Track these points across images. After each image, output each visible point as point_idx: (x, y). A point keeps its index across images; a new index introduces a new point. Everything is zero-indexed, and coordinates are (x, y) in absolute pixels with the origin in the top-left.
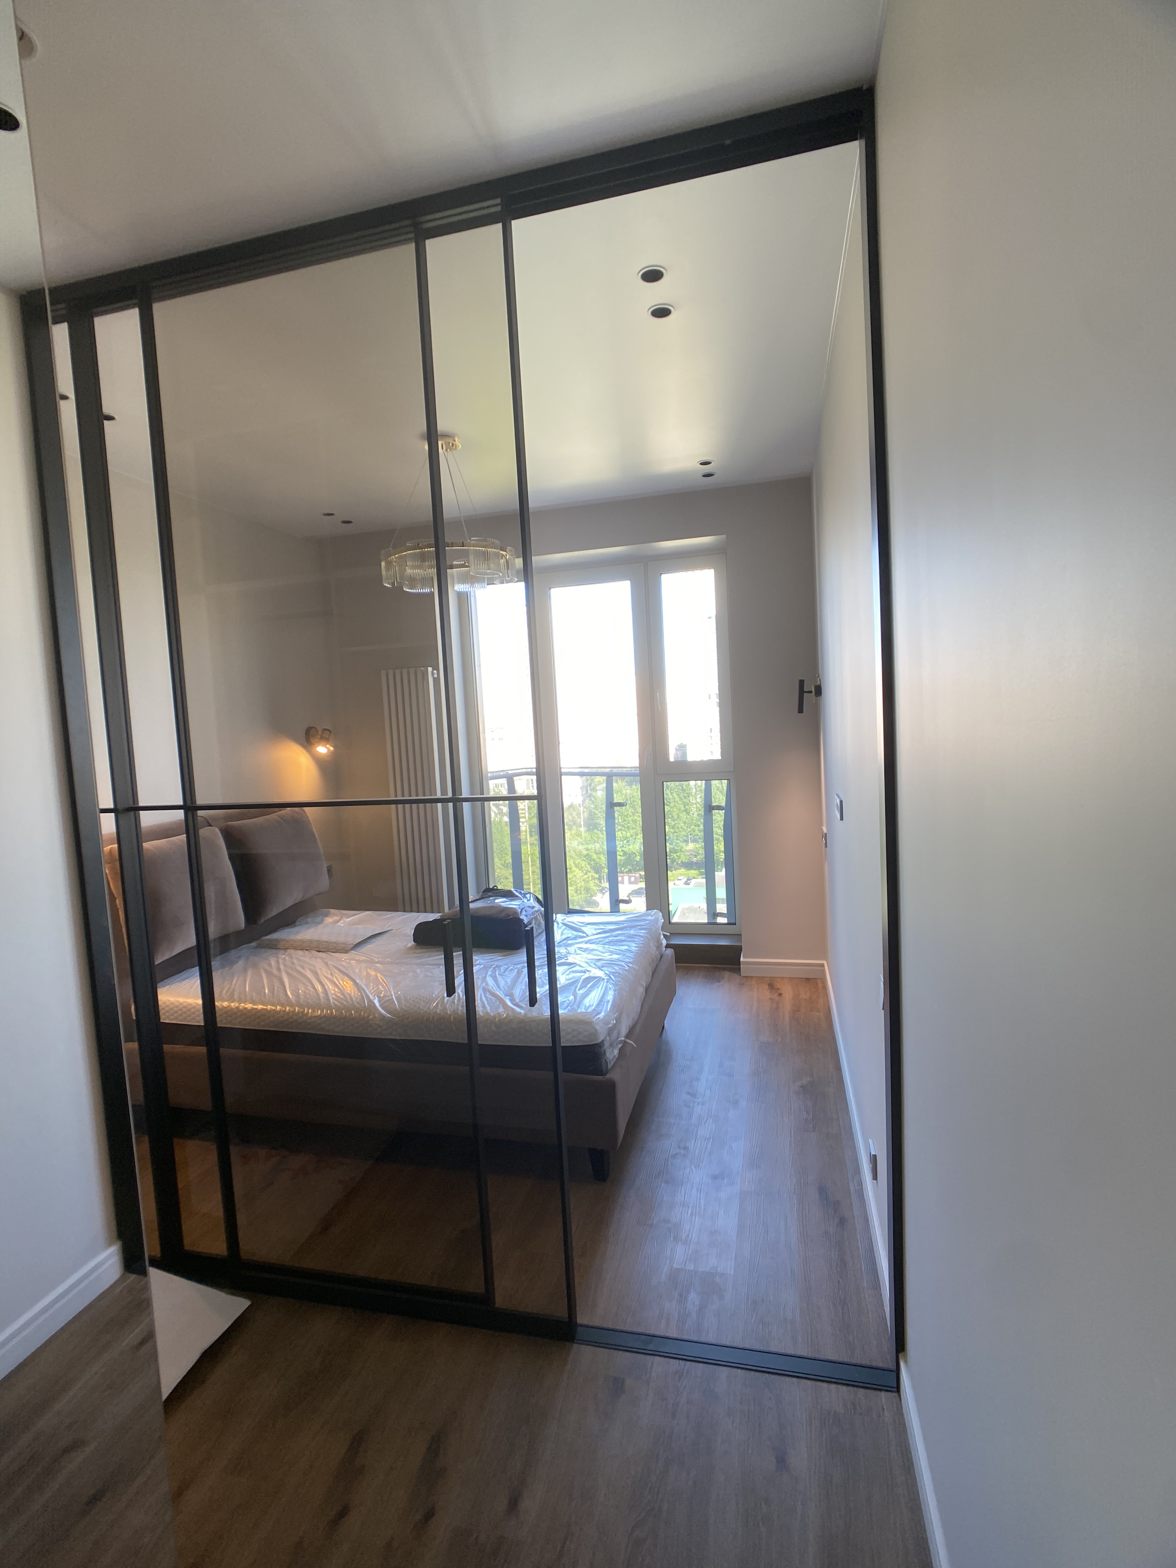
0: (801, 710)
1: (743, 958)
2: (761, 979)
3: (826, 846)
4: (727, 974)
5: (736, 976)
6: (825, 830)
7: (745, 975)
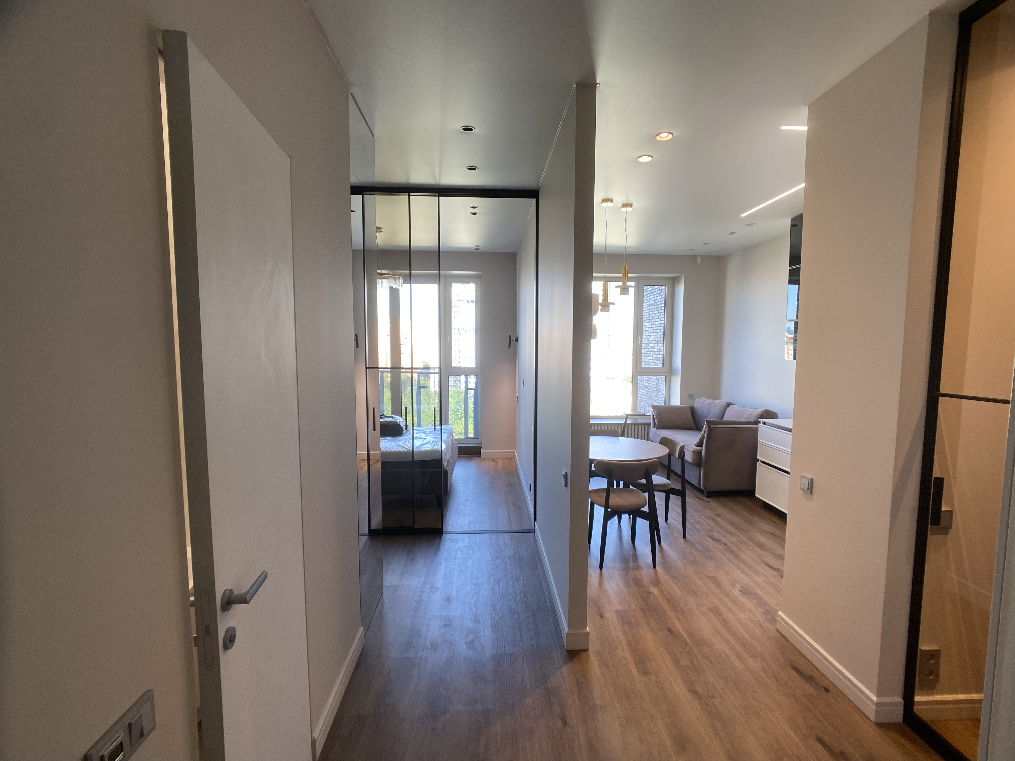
0: (509, 347)
1: (482, 450)
2: (489, 459)
3: (517, 402)
4: (475, 458)
5: (479, 458)
6: (517, 395)
7: (483, 457)
